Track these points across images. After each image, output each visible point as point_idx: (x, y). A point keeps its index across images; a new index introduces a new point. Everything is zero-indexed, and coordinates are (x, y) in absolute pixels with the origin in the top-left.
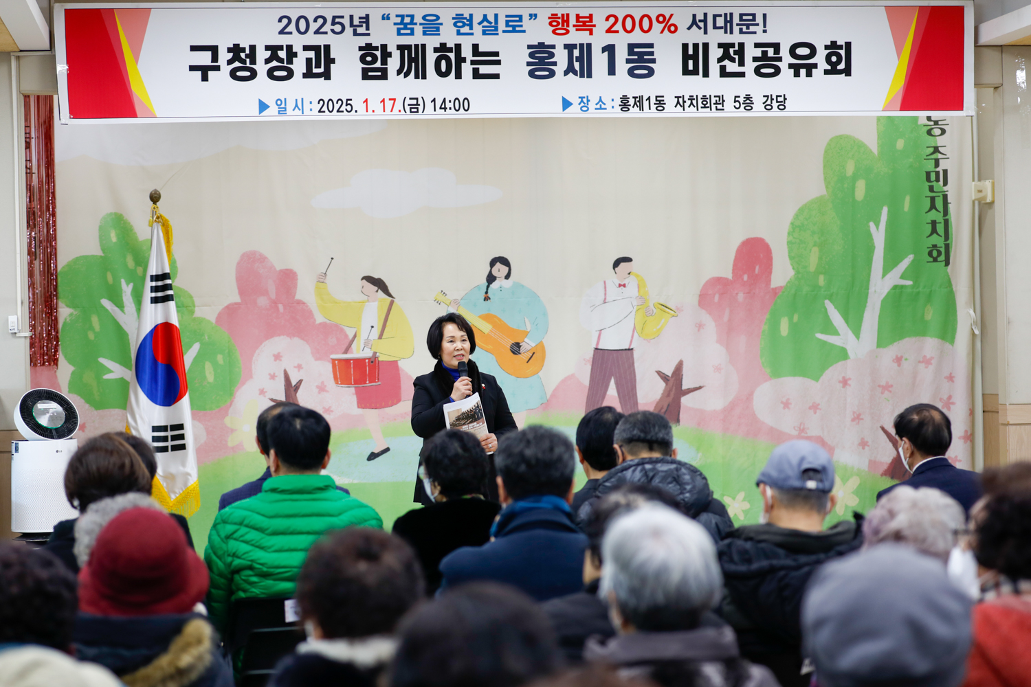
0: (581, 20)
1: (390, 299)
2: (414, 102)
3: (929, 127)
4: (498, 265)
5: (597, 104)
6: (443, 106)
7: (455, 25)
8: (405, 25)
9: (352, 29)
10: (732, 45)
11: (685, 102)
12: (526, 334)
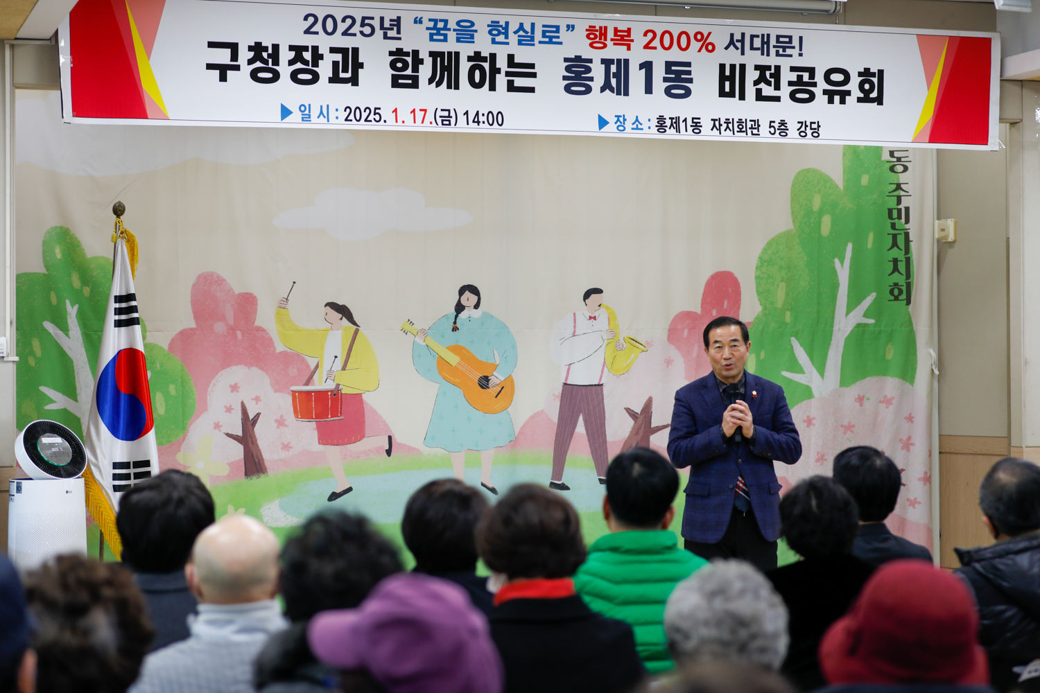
0: (619, 33)
1: (356, 327)
2: (446, 114)
3: (892, 164)
4: (467, 294)
5: (633, 124)
6: (476, 120)
7: (490, 32)
8: (438, 30)
9: (382, 31)
10: (769, 68)
11: (721, 125)
12: (495, 367)
